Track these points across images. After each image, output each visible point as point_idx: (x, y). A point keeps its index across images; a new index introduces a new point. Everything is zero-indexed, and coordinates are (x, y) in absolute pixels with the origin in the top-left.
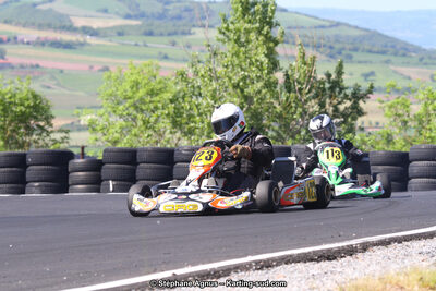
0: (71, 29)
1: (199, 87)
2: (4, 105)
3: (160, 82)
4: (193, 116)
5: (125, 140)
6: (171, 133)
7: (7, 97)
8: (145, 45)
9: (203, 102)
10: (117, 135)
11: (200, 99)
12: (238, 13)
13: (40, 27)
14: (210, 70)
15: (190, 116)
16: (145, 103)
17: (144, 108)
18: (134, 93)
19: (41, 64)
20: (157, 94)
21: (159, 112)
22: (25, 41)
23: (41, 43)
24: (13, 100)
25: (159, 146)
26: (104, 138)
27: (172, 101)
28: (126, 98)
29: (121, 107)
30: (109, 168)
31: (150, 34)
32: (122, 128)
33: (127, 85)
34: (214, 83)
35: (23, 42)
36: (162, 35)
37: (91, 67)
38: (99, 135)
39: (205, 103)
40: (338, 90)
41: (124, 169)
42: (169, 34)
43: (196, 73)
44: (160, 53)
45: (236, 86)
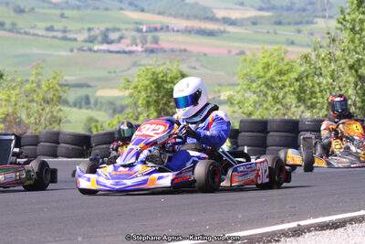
0: (213, 19)
1: (320, 68)
2: (157, 82)
3: (288, 64)
4: (315, 93)
5: (258, 113)
6: (296, 107)
7: (160, 76)
8: (275, 33)
9: (324, 81)
10: (251, 109)
12: (354, 6)
13: (188, 17)
14: (330, 53)
15: (313, 93)
16: (274, 82)
17: (273, 85)
18: (265, 73)
19: (188, 48)
20: (285, 74)
21: (286, 89)
22: (176, 29)
23: (189, 31)
24: (164, 78)
25: (286, 117)
26: (240, 111)
27: (297, 80)
28: (259, 77)
29: (254, 85)
30: (244, 136)
31: (279, 23)
32: (255, 103)
33: (259, 67)
34: (332, 64)
35: (173, 30)
36: (289, 24)
37: (230, 52)
38: (236, 108)
39: (325, 82)
41: (257, 136)
42: (296, 24)
43: (318, 56)
44: (288, 40)
45: (351, 67)
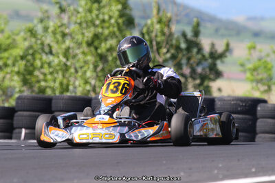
11: (51, 58)
40: (195, 50)
